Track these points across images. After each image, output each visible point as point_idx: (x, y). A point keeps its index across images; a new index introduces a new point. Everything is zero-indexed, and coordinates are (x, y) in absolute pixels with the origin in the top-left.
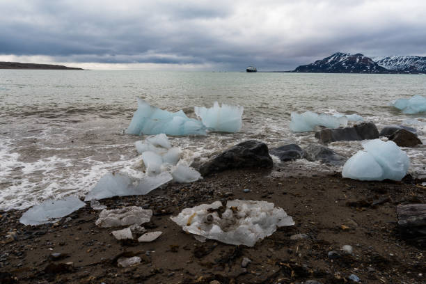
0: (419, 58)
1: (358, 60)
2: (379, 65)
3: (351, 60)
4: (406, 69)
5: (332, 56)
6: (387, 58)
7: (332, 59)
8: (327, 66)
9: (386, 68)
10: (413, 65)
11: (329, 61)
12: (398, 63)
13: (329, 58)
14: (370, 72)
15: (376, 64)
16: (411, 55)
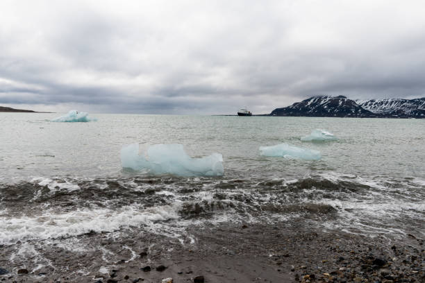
0: (406, 101)
1: (341, 103)
2: (364, 107)
3: (333, 103)
4: (394, 113)
5: (312, 98)
6: (372, 101)
7: (312, 101)
8: (307, 109)
9: (372, 111)
10: (399, 108)
11: (309, 103)
12: (384, 106)
13: (309, 100)
14: (356, 116)
15: (360, 107)
16: (396, 98)
